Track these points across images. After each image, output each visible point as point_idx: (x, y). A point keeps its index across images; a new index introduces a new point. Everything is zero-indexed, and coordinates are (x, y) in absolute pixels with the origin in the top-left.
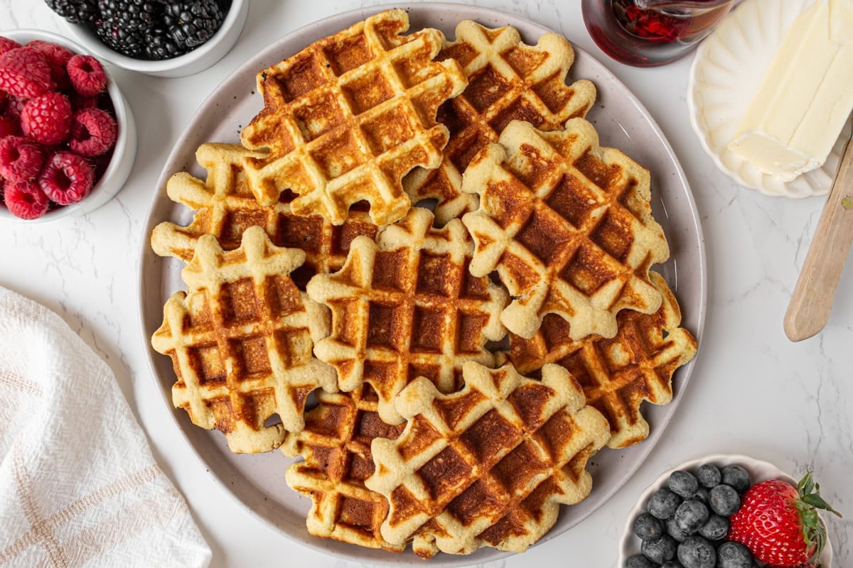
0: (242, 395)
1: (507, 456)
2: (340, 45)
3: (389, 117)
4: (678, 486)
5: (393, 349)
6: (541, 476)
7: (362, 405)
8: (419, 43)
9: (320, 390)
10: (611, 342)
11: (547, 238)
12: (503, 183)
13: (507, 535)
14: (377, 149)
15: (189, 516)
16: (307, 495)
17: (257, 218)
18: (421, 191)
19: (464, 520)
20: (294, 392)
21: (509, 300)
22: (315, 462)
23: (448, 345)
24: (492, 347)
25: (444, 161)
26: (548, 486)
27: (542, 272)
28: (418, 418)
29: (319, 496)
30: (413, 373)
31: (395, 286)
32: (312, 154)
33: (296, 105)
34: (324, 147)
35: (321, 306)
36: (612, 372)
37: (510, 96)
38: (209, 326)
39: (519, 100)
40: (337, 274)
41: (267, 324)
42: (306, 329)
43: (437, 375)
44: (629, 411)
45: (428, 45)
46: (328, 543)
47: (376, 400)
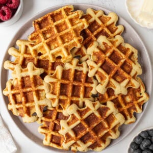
0: (26, 107)
1: (97, 125)
2: (55, 14)
3: (67, 34)
4: (143, 135)
5: (67, 96)
6: (106, 131)
7: (58, 111)
8: (76, 14)
9: (47, 106)
10: (126, 96)
11: (109, 67)
12: (97, 52)
13: (96, 147)
14: (64, 42)
15: (12, 139)
16: (43, 134)
17: (32, 60)
18: (76, 54)
19: (85, 142)
20: (40, 107)
21: (98, 83)
22: (46, 125)
23: (81, 95)
24: (94, 96)
25: (82, 46)
26: (108, 134)
27: (107, 76)
28: (73, 115)
29: (46, 135)
30: (72, 102)
31: (68, 79)
32: (46, 43)
33: (42, 30)
34: (50, 42)
35: (48, 84)
36: (126, 104)
37: (100, 29)
38: (18, 88)
39: (103, 30)
40: (53, 75)
41: (33, 88)
42: (43, 90)
43: (78, 103)
44: (130, 114)
45: (78, 15)
46: (49, 147)
47: (62, 109)
